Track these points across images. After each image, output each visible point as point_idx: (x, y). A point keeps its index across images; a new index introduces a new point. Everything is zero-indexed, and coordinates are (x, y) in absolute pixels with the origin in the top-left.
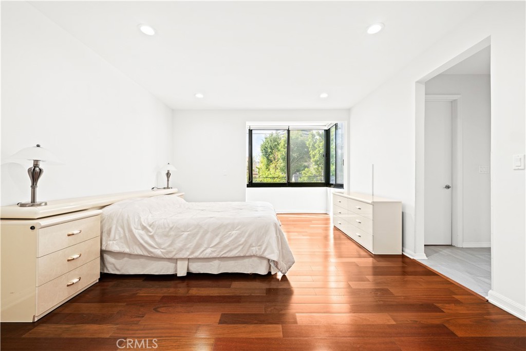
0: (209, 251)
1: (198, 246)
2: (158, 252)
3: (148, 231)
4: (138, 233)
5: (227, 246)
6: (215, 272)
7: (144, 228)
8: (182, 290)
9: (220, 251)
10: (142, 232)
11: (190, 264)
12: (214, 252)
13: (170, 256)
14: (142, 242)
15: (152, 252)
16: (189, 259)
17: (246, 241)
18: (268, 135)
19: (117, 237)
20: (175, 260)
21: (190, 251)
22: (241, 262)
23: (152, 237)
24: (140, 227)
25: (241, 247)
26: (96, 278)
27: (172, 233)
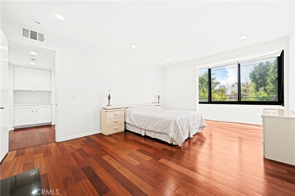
0: (150, 127)
1: (147, 125)
2: (137, 125)
3: (134, 117)
4: (132, 117)
5: (155, 127)
6: (153, 137)
7: (134, 116)
8: (143, 141)
9: (154, 129)
10: (133, 117)
11: (146, 132)
12: (152, 128)
13: (140, 127)
14: (133, 120)
15: (135, 125)
16: (145, 130)
17: (162, 126)
18: (257, 65)
19: (128, 118)
20: (141, 129)
21: (145, 126)
22: (161, 135)
23: (135, 119)
24: (133, 116)
25: (160, 128)
26: (123, 130)
27: (140, 119)
